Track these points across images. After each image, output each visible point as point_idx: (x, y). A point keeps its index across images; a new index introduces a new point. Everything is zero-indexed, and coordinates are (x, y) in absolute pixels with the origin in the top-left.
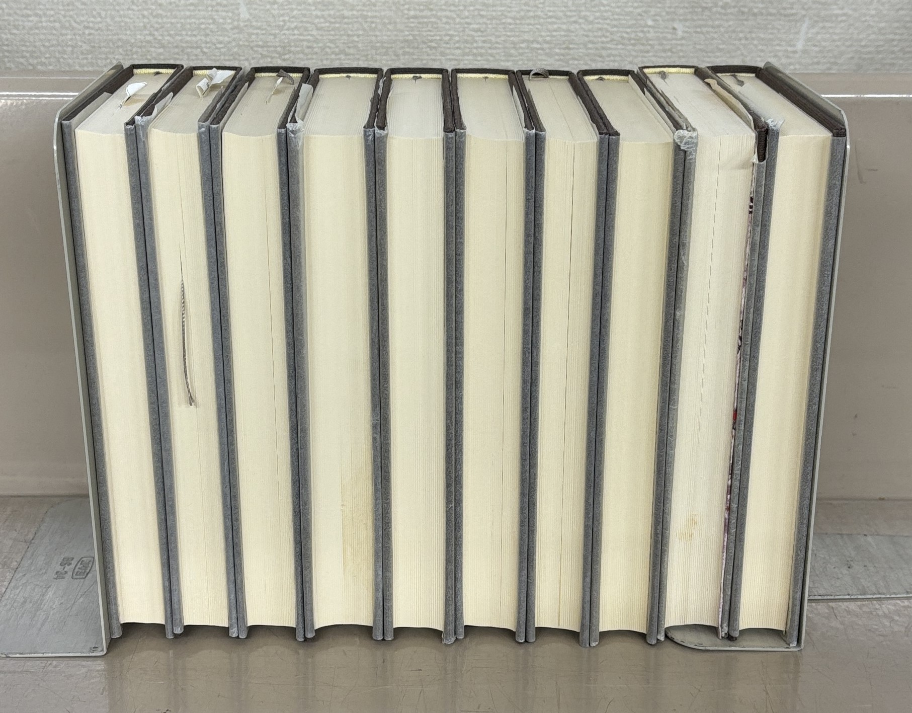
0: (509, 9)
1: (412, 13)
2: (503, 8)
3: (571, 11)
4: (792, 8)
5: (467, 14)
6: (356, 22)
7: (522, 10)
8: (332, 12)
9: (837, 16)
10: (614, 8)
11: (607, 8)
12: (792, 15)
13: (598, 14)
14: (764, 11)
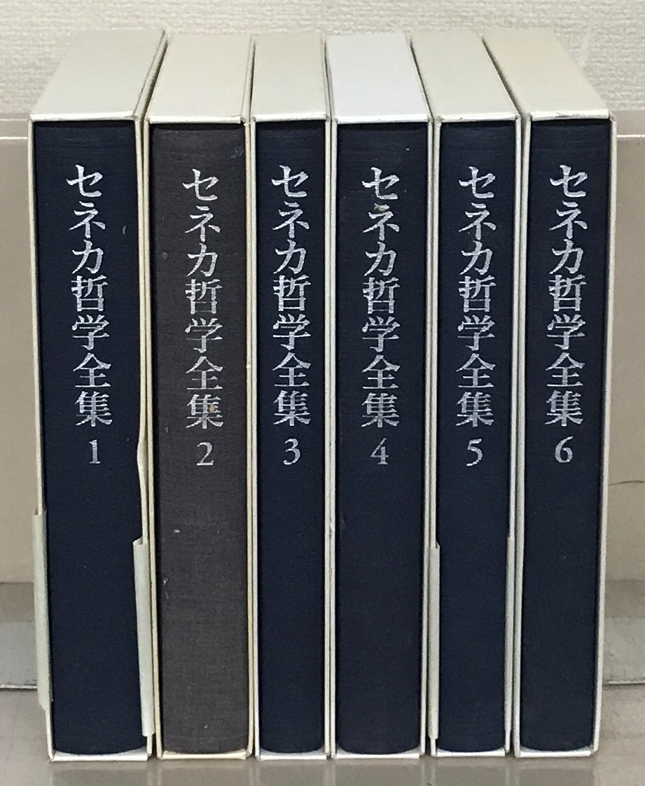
0: (231, 17)
1: (114, 20)
2: (223, 16)
3: (305, 20)
4: (570, 18)
5: (181, 22)
6: (47, 30)
7: (247, 18)
8: (18, 19)
9: (624, 27)
10: (356, 16)
11: (348, 16)
12: (570, 26)
13: (337, 23)
14: (536, 21)
